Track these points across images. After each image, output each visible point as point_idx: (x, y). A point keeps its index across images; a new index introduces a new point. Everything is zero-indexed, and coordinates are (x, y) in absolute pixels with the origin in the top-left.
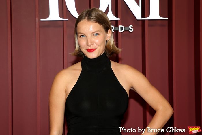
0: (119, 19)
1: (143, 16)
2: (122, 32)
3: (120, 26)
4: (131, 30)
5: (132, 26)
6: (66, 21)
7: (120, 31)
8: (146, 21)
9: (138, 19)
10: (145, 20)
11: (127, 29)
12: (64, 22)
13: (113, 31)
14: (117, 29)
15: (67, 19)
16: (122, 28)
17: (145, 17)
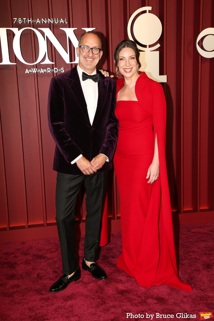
0: (54, 63)
1: (71, 61)
2: (56, 73)
3: (55, 68)
4: (63, 71)
5: (63, 68)
7: (55, 72)
9: (67, 63)
10: (72, 64)
11: (60, 70)
12: (14, 66)
13: (50, 72)
14: (52, 71)
15: (16, 64)
16: (56, 70)
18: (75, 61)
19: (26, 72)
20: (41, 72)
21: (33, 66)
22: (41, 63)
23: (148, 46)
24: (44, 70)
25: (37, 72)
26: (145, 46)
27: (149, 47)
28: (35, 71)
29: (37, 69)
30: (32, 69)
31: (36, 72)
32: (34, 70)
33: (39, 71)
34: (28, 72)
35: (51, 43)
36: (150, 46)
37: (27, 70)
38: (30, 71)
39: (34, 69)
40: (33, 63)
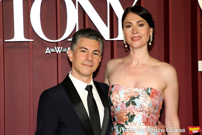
6: (32, 42)
8: (114, 41)
9: (106, 40)
12: (30, 42)
15: (33, 40)
17: (113, 38)
18: (117, 36)
19: (47, 52)
21: (57, 44)
22: (68, 40)
25: (61, 52)
28: (59, 50)
29: (62, 48)
30: (55, 48)
31: (60, 52)
32: (57, 50)
33: (65, 50)
35: (84, 12)
37: (48, 49)
38: (53, 50)
39: (59, 48)
40: (57, 39)
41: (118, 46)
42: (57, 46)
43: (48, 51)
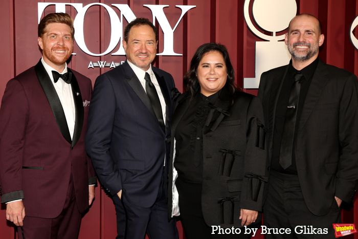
8: (160, 56)
15: (75, 54)
19: (89, 66)
20: (111, 66)
21: (100, 58)
22: (112, 54)
23: (274, 34)
24: (116, 64)
25: (105, 67)
26: (270, 34)
27: (276, 35)
28: (102, 64)
29: (105, 62)
30: (99, 62)
31: (103, 66)
33: (108, 65)
34: (92, 66)
36: (278, 34)
37: (91, 63)
38: (96, 64)
39: (102, 63)
40: (100, 53)
41: (163, 61)
42: (100, 60)
43: (91, 65)
